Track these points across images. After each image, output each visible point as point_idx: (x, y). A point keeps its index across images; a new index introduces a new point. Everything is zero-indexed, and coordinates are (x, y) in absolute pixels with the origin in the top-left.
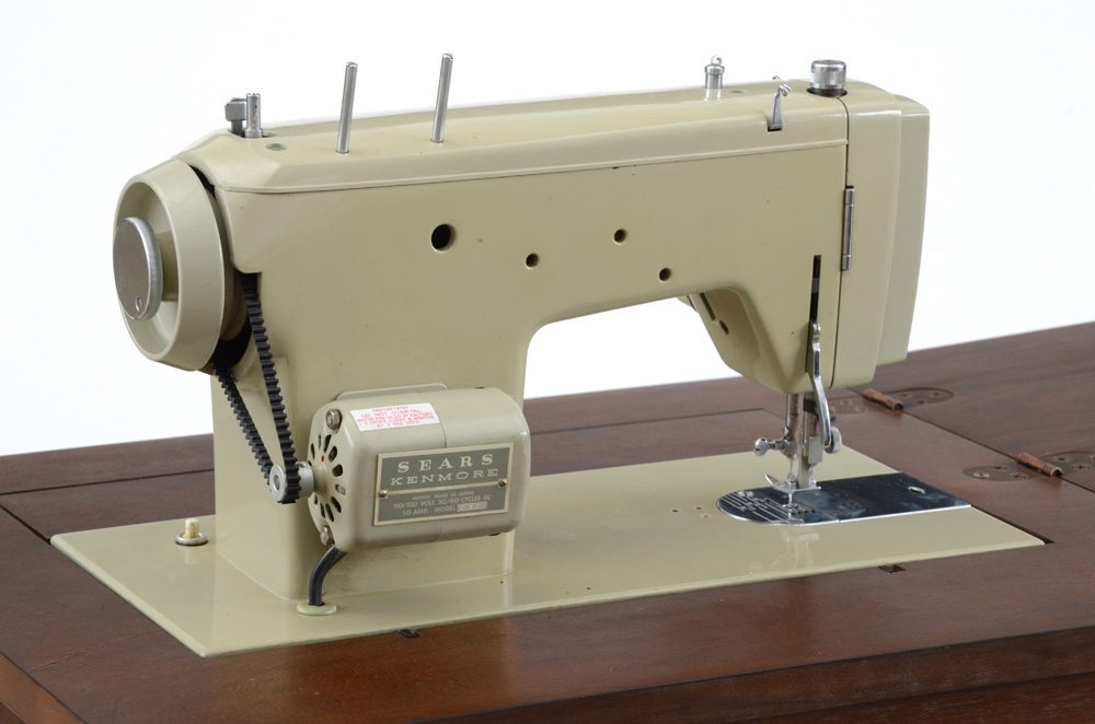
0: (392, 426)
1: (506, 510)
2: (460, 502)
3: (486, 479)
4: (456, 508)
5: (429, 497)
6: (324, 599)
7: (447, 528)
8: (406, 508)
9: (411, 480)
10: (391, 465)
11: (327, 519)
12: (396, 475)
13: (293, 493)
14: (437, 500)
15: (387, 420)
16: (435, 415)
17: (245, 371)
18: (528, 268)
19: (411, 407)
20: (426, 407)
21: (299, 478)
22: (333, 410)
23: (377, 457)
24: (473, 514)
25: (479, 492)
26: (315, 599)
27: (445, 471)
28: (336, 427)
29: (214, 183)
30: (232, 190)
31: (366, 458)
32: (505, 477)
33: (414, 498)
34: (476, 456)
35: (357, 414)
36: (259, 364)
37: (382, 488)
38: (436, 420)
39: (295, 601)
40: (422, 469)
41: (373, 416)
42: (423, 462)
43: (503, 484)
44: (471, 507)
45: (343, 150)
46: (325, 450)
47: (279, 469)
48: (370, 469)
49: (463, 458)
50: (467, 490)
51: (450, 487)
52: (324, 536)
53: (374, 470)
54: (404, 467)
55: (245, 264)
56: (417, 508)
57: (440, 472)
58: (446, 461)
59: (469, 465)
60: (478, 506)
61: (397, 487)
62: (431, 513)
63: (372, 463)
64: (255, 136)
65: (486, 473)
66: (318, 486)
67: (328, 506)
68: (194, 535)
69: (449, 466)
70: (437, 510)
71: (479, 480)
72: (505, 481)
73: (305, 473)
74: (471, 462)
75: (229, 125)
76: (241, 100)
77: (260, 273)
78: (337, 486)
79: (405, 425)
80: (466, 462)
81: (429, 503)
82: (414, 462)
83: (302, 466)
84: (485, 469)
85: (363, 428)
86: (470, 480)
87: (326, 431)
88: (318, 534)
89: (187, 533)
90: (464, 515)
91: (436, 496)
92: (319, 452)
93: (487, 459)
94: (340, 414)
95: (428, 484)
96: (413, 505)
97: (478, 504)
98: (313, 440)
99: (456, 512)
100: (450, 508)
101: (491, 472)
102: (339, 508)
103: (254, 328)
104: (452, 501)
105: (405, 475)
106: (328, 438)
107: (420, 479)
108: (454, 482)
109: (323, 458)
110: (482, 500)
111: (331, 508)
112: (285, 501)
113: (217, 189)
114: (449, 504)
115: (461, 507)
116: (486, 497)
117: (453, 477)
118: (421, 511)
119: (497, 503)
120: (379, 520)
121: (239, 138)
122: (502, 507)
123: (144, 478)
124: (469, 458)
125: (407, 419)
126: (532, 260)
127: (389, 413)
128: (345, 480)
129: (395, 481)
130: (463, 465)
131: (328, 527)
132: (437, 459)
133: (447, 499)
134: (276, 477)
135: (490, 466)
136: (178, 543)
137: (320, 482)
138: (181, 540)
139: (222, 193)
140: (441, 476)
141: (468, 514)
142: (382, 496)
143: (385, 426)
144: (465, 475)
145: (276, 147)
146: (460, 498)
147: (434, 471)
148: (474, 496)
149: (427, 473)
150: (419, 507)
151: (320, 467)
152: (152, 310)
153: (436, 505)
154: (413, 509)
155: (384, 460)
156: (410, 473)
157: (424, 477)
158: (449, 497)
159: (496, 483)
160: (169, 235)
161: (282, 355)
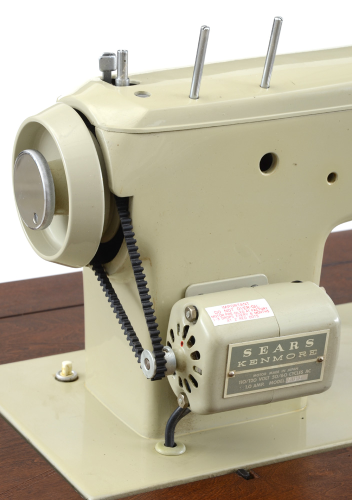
0: (238, 320)
1: (321, 379)
2: (288, 376)
3: (308, 357)
4: (285, 380)
5: (265, 374)
6: (176, 441)
7: (276, 395)
8: (248, 384)
9: (253, 362)
10: (238, 352)
11: (184, 389)
12: (242, 359)
13: (160, 373)
14: (271, 375)
15: (234, 315)
16: (269, 309)
17: (117, 268)
18: (329, 184)
19: (252, 303)
20: (262, 303)
21: (166, 362)
22: (190, 306)
23: (228, 346)
24: (297, 384)
25: (303, 368)
26: (170, 442)
27: (278, 354)
28: (194, 319)
29: (95, 124)
30: (110, 130)
31: (219, 348)
32: (322, 355)
33: (254, 376)
34: (302, 341)
35: (211, 311)
36: (130, 263)
37: (231, 370)
38: (271, 314)
39: (153, 440)
40: (261, 353)
41: (223, 312)
42: (262, 348)
43: (320, 361)
44: (296, 379)
45: (195, 96)
46: (184, 337)
47: (149, 354)
48: (222, 356)
49: (292, 343)
50: (294, 366)
51: (281, 366)
52: (181, 401)
53: (225, 356)
54: (248, 353)
55: (120, 191)
56: (256, 383)
57: (275, 355)
58: (280, 346)
59: (296, 348)
60: (301, 378)
61: (242, 368)
62: (267, 386)
63: (224, 351)
64: (123, 85)
65: (308, 353)
66: (180, 366)
67: (185, 380)
68: (68, 374)
69: (281, 350)
70: (270, 383)
71: (303, 358)
72: (322, 358)
73: (169, 356)
74: (298, 346)
75: (101, 74)
76: (111, 55)
77: (132, 197)
78: (194, 367)
79: (248, 319)
80: (294, 346)
81: (265, 379)
82: (255, 348)
83: (167, 352)
84: (308, 350)
85: (216, 323)
86: (297, 359)
87: (184, 323)
88: (176, 398)
89: (64, 372)
90: (290, 385)
91: (270, 373)
92: (179, 338)
93: (310, 343)
94: (196, 310)
95: (265, 364)
96: (253, 380)
97: (301, 376)
98: (172, 325)
99: (285, 384)
100: (281, 381)
101: (312, 352)
102: (196, 385)
103: (126, 233)
104: (282, 376)
105: (248, 359)
106: (187, 328)
107: (259, 361)
108: (285, 361)
109: (182, 344)
110: (304, 373)
111: (189, 382)
112: (153, 379)
113: (97, 129)
114: (280, 378)
115: (289, 380)
116: (307, 371)
117: (284, 358)
118: (259, 385)
119: (315, 375)
120: (227, 394)
121: (111, 85)
122: (319, 378)
123: (25, 314)
124: (297, 343)
125: (249, 314)
126: (332, 177)
127: (235, 309)
128: (201, 363)
129: (241, 364)
130: (292, 348)
131: (184, 394)
132: (273, 345)
133: (279, 374)
134: (146, 360)
135: (312, 348)
136: (56, 378)
137: (181, 363)
138: (59, 377)
139: (101, 132)
140: (275, 357)
141: (294, 385)
142: (231, 376)
143: (233, 321)
144: (293, 356)
145: (141, 94)
146: (288, 373)
147: (270, 354)
148: (299, 370)
149: (265, 356)
150: (258, 382)
151: (180, 350)
152: (46, 223)
153: (271, 380)
154: (253, 384)
155: (233, 348)
156: (252, 357)
157: (262, 359)
158: (280, 373)
159: (315, 360)
160: (60, 163)
161: (148, 258)
